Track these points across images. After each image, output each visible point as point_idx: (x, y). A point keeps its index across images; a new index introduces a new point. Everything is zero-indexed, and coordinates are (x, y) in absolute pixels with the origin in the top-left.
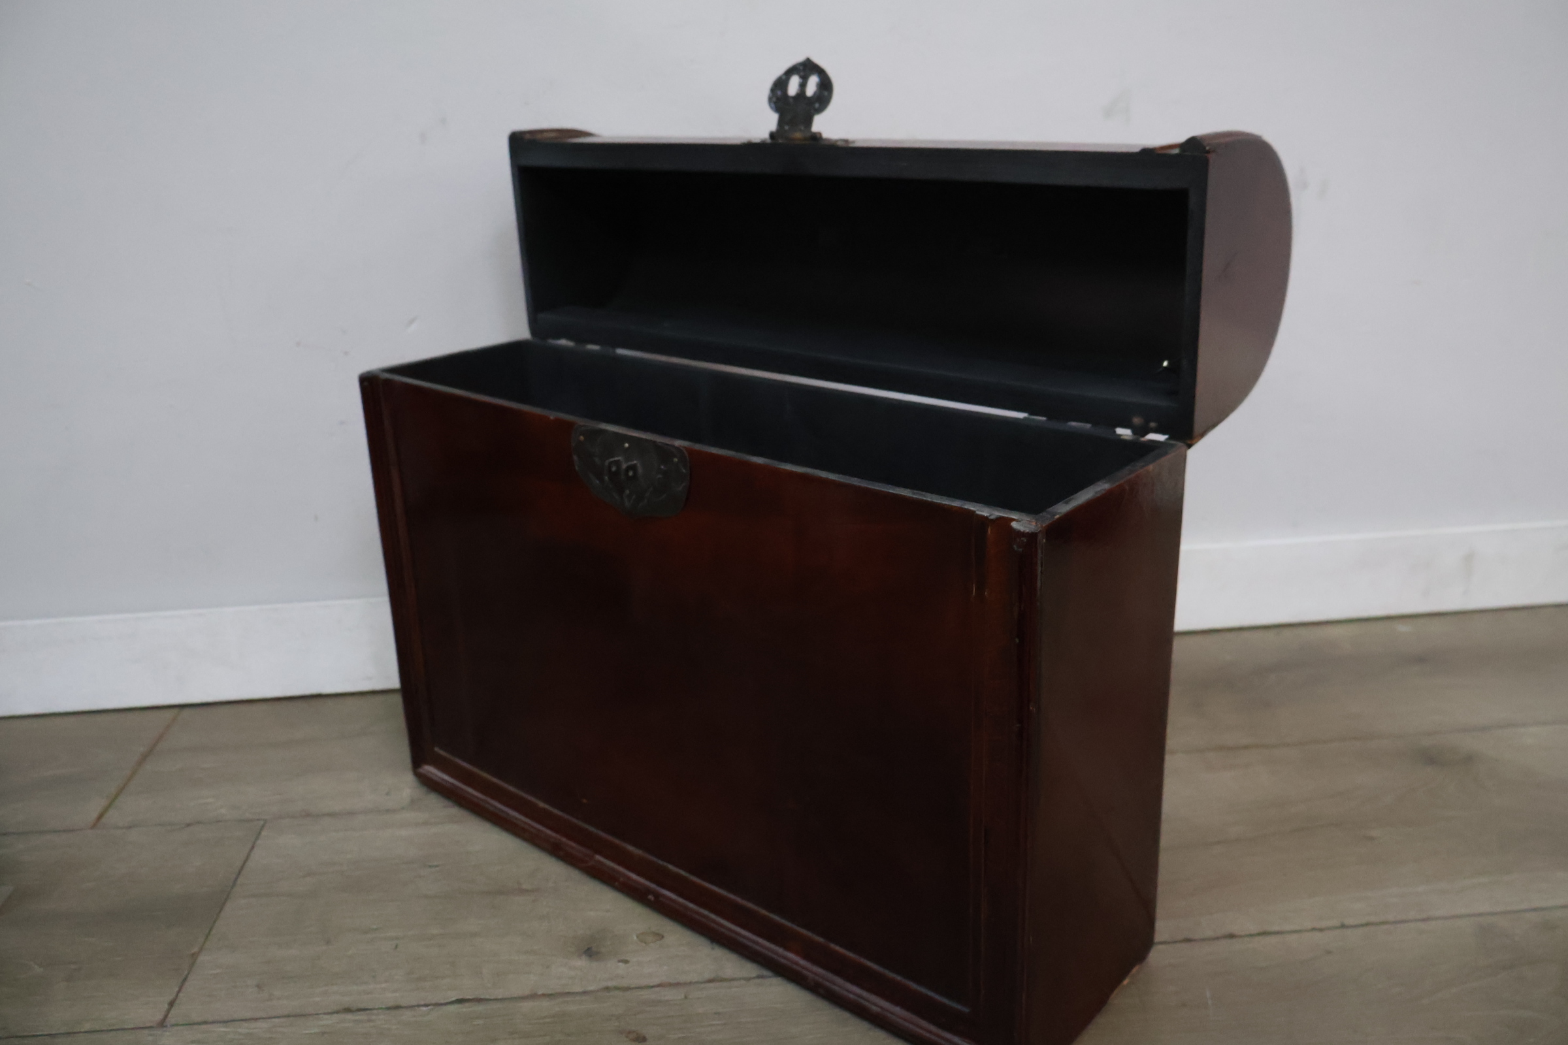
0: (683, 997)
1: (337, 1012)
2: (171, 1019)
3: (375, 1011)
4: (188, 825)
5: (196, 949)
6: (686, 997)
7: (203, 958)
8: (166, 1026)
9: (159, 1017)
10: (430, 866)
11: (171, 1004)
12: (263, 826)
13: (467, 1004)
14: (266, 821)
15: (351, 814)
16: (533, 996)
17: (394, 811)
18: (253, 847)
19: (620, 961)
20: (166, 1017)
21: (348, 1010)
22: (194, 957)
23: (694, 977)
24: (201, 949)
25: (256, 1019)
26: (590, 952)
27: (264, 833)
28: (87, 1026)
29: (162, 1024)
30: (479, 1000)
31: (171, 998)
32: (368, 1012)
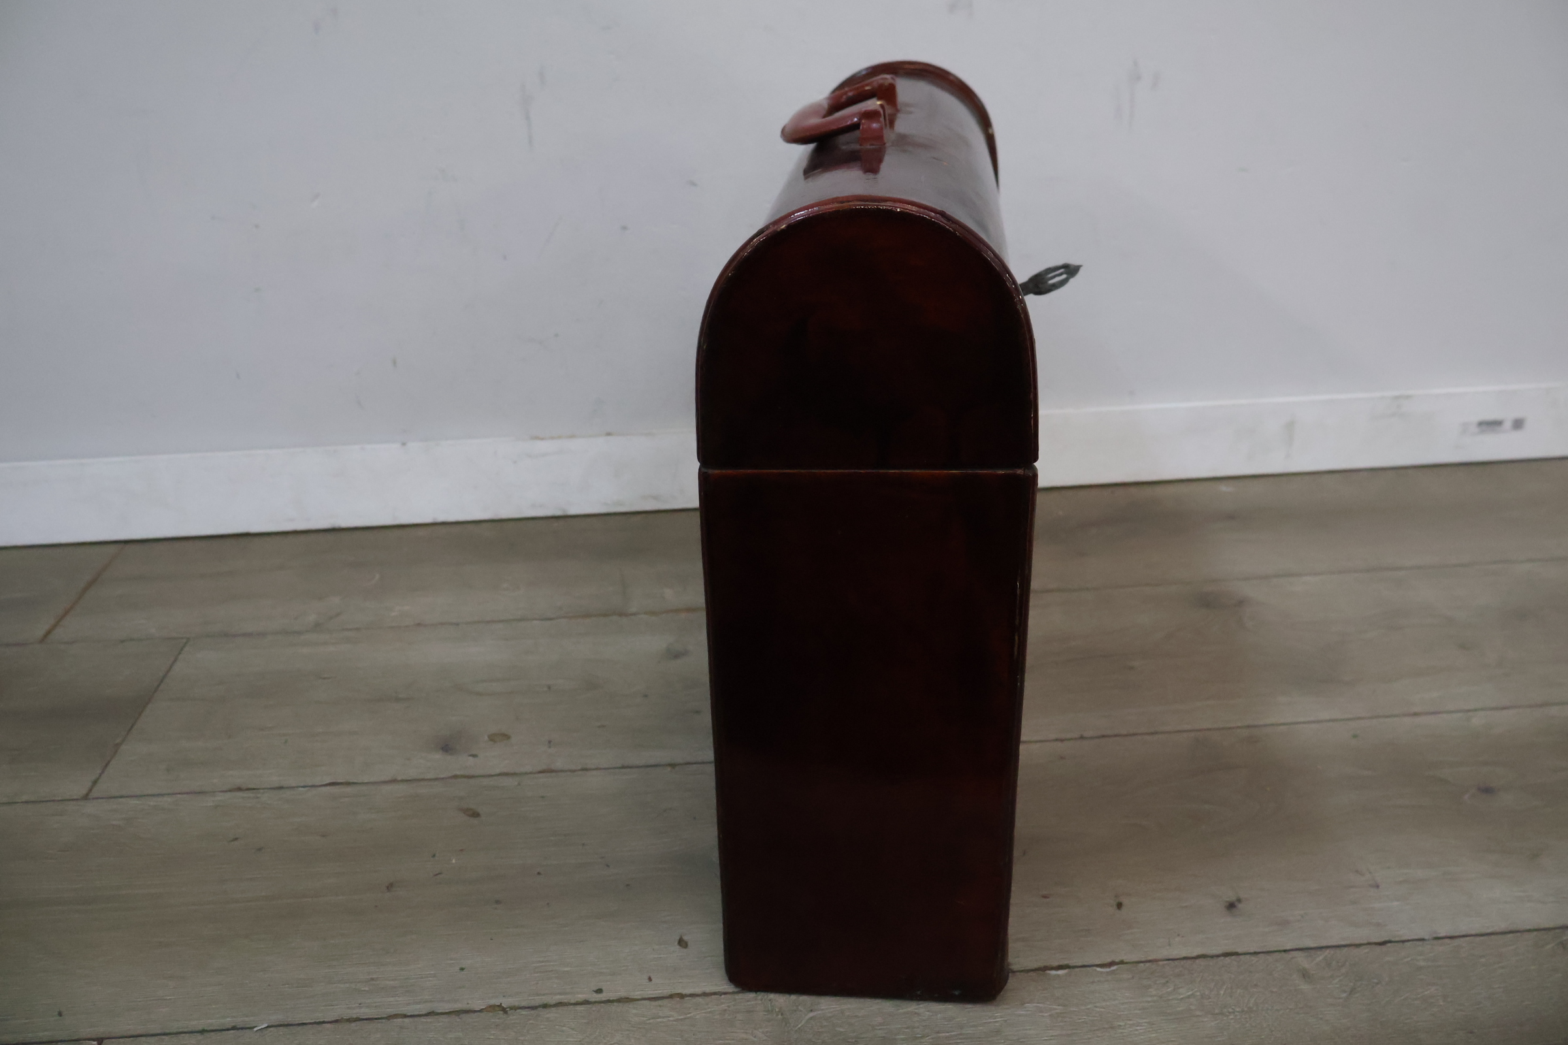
0: (516, 783)
1: (230, 791)
2: (94, 794)
3: (262, 791)
4: (123, 641)
5: (118, 741)
6: (519, 784)
7: (123, 747)
8: (89, 799)
9: (84, 792)
10: (324, 678)
11: (95, 782)
12: (186, 643)
13: (337, 787)
14: (188, 639)
15: (262, 634)
16: (394, 781)
17: (299, 633)
18: (175, 661)
19: (470, 756)
20: (90, 790)
21: (239, 789)
22: (118, 746)
23: (528, 769)
24: (123, 741)
25: (162, 795)
26: (447, 747)
27: (186, 649)
28: (25, 798)
29: (86, 797)
30: (348, 784)
31: (93, 778)
32: (254, 791)
